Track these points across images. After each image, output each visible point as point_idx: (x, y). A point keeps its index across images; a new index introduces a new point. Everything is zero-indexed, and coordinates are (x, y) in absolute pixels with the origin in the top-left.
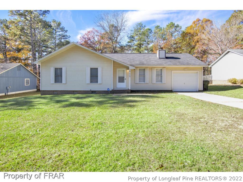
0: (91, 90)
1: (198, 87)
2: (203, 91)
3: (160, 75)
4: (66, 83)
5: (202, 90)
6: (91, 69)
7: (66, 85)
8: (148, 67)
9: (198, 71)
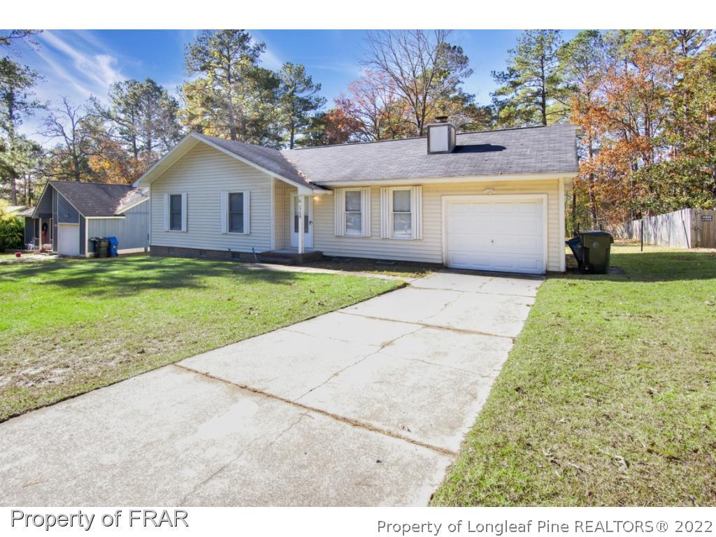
0: (232, 250)
1: (545, 257)
2: (564, 273)
3: (402, 211)
4: (187, 230)
5: (563, 269)
6: (231, 195)
7: (187, 235)
8: (368, 186)
9: (545, 196)
